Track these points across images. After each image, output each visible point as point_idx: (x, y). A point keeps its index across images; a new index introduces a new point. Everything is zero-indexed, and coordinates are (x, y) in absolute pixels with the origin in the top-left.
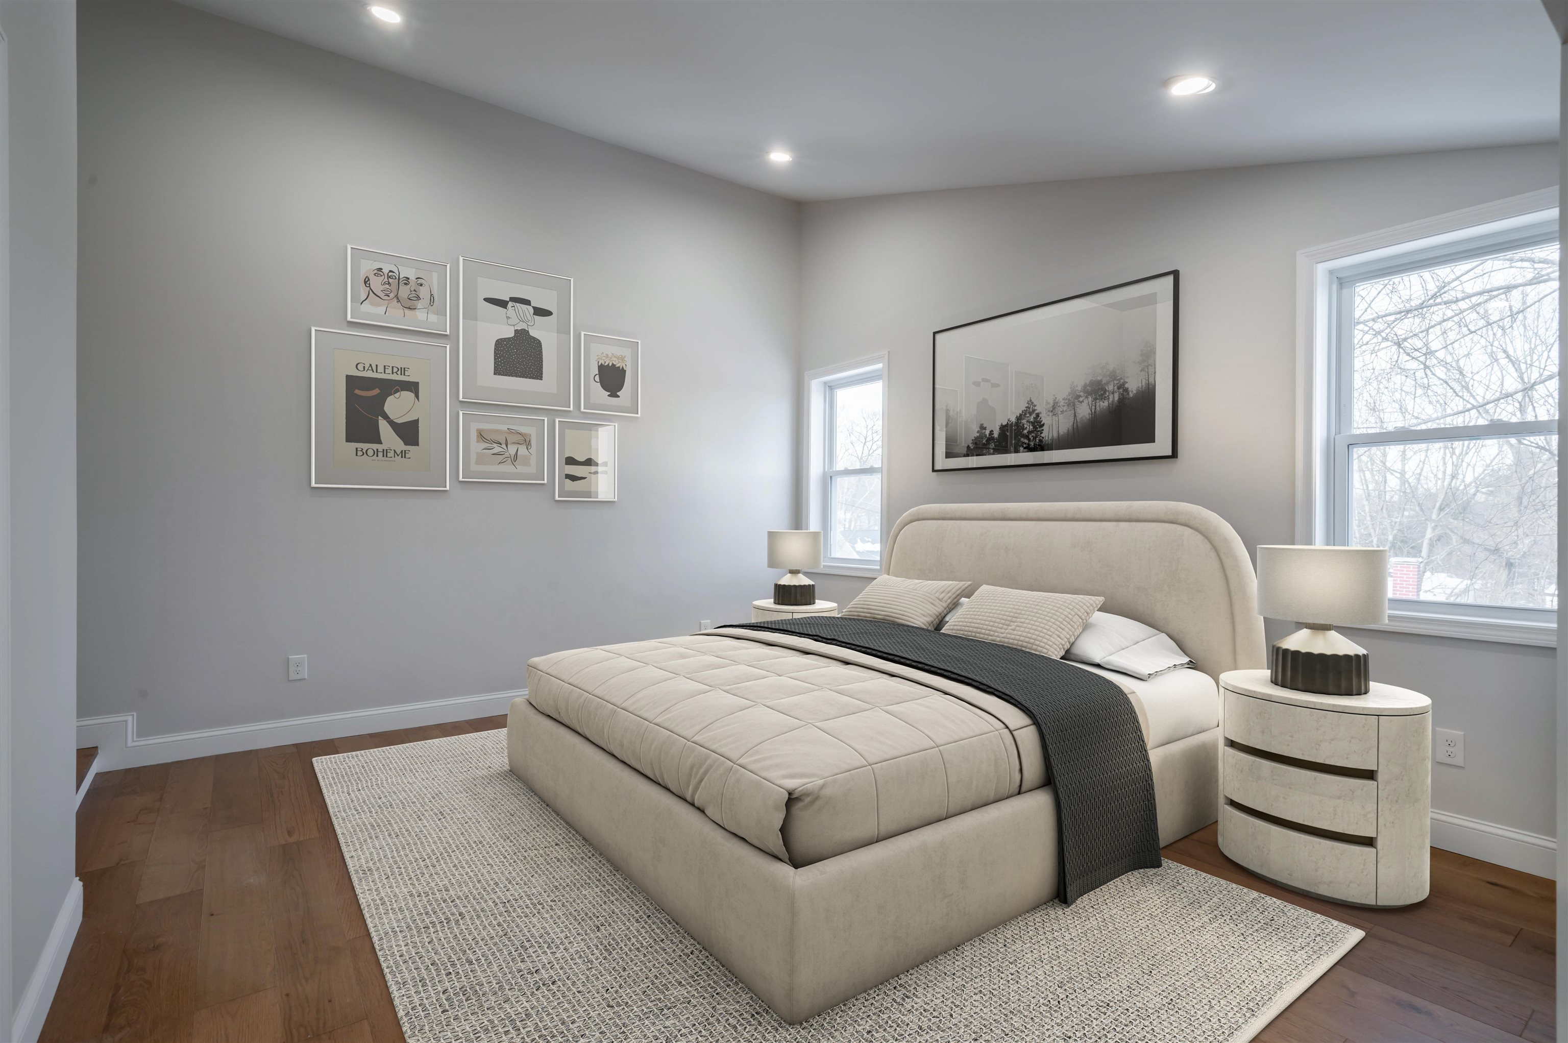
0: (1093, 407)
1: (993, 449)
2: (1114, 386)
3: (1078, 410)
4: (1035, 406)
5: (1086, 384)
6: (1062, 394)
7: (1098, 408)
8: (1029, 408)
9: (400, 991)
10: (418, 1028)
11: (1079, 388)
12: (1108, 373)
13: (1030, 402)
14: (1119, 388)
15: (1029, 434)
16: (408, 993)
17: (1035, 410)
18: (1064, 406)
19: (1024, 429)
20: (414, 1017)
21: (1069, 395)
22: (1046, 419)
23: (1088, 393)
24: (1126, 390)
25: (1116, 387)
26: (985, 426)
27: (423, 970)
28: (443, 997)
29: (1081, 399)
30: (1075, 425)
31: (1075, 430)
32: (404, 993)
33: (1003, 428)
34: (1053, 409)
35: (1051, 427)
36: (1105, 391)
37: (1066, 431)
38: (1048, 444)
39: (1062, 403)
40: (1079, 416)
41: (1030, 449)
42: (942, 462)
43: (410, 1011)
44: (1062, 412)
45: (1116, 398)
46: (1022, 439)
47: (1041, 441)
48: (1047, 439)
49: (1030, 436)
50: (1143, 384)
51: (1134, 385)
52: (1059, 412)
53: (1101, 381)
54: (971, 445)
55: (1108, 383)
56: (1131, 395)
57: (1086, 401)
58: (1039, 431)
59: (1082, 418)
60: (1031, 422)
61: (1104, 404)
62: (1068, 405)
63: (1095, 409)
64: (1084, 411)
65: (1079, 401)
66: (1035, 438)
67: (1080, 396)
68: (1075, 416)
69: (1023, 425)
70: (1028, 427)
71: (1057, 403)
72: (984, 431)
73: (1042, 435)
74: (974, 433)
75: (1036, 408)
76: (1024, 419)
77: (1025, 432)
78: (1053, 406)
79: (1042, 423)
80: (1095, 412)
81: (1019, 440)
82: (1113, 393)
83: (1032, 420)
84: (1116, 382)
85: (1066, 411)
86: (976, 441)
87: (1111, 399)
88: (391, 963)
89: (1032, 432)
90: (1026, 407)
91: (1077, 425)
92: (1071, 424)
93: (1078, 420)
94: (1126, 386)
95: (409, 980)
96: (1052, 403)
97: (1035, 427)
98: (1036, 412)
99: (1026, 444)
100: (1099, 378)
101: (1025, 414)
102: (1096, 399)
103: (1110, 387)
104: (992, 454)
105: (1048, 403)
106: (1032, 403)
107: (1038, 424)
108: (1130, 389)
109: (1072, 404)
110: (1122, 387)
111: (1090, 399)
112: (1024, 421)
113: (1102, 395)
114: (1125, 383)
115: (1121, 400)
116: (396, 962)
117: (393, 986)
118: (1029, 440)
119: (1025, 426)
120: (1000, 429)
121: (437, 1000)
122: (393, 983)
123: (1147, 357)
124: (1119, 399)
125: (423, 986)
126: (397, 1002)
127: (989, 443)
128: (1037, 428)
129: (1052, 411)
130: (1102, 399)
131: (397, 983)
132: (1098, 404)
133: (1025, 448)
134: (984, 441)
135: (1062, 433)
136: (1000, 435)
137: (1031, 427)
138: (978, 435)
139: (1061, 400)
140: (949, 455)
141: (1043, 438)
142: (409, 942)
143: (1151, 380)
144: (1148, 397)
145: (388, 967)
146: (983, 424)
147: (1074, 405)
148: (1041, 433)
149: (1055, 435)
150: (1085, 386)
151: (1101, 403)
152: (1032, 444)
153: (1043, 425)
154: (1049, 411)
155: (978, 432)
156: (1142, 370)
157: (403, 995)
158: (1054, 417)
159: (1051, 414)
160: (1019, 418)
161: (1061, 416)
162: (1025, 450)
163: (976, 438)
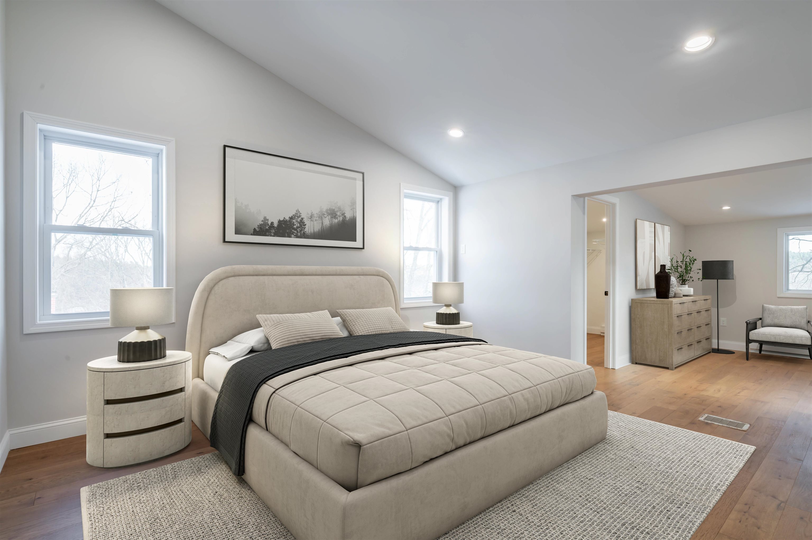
0: (331, 221)
1: (274, 233)
2: (340, 214)
3: (324, 221)
4: (301, 214)
5: (327, 209)
6: (316, 211)
7: (333, 222)
8: (297, 214)
9: (696, 521)
10: (704, 506)
11: (324, 210)
12: (337, 207)
13: (298, 211)
14: (342, 215)
15: (297, 228)
16: (694, 518)
17: (301, 216)
18: (317, 217)
19: (294, 225)
20: (702, 510)
21: (319, 213)
22: (306, 221)
23: (329, 214)
24: (345, 217)
25: (341, 214)
26: (267, 218)
27: (676, 520)
28: (682, 507)
29: (325, 216)
30: (322, 228)
31: (322, 230)
32: (695, 519)
33: (280, 222)
34: (311, 217)
35: (310, 227)
36: (336, 215)
37: (318, 230)
38: (308, 235)
39: (316, 215)
40: (324, 224)
41: (297, 237)
42: (231, 236)
43: (700, 512)
44: (316, 220)
45: (341, 219)
46: (293, 231)
47: (304, 233)
48: (307, 232)
49: (298, 230)
50: (352, 216)
51: (348, 215)
52: (314, 220)
53: (334, 209)
54: (257, 229)
55: (338, 211)
56: (347, 219)
57: (327, 217)
58: (303, 228)
59: (326, 225)
60: (299, 222)
61: (336, 221)
62: (319, 217)
63: (332, 222)
64: (327, 222)
65: (324, 217)
66: (301, 231)
67: (325, 214)
68: (322, 223)
69: (294, 222)
70: (297, 225)
71: (313, 215)
72: (266, 221)
73: (305, 230)
74: (259, 221)
75: (301, 215)
76: (294, 219)
77: (295, 226)
78: (311, 216)
79: (305, 224)
80: (332, 224)
81: (291, 231)
82: (340, 217)
83: (299, 221)
84: (341, 212)
85: (318, 220)
86: (261, 226)
87: (339, 219)
88: (685, 533)
89: (299, 227)
90: (295, 213)
91: (323, 228)
92: (321, 227)
93: (324, 226)
94: (345, 215)
95: (687, 521)
96: (310, 214)
97: (300, 225)
98: (301, 217)
99: (295, 233)
100: (334, 208)
101: (295, 217)
102: (332, 217)
103: (338, 214)
104: (273, 236)
105: (308, 214)
106: (299, 212)
107: (302, 223)
108: (347, 216)
109: (321, 217)
110: (343, 214)
111: (329, 217)
112: (294, 221)
113: (335, 216)
114: (344, 213)
115: (344, 220)
116: (684, 531)
117: (696, 525)
118: (297, 232)
119: (295, 223)
120: (278, 222)
121: (686, 508)
122: (695, 526)
123: (353, 204)
124: (342, 220)
125: (685, 515)
126: (702, 519)
127: (271, 230)
128: (302, 226)
129: (310, 219)
130: (335, 218)
131: (693, 524)
132: (333, 220)
133: (295, 236)
134: (267, 227)
135: (316, 231)
136: (278, 225)
137: (299, 225)
138: (262, 223)
139: (315, 214)
140: (237, 232)
141: (305, 232)
142: (665, 534)
143: (355, 215)
144: (353, 222)
145: (690, 533)
146: (266, 217)
147: (322, 218)
148: (304, 229)
149: (312, 231)
150: (327, 210)
151: (334, 220)
152: (299, 234)
153: (305, 225)
154: (309, 218)
155: (262, 221)
156: (351, 210)
157: (697, 518)
158: (311, 222)
159: (310, 220)
160: (291, 218)
161: (315, 222)
162: (295, 237)
163: (261, 225)
